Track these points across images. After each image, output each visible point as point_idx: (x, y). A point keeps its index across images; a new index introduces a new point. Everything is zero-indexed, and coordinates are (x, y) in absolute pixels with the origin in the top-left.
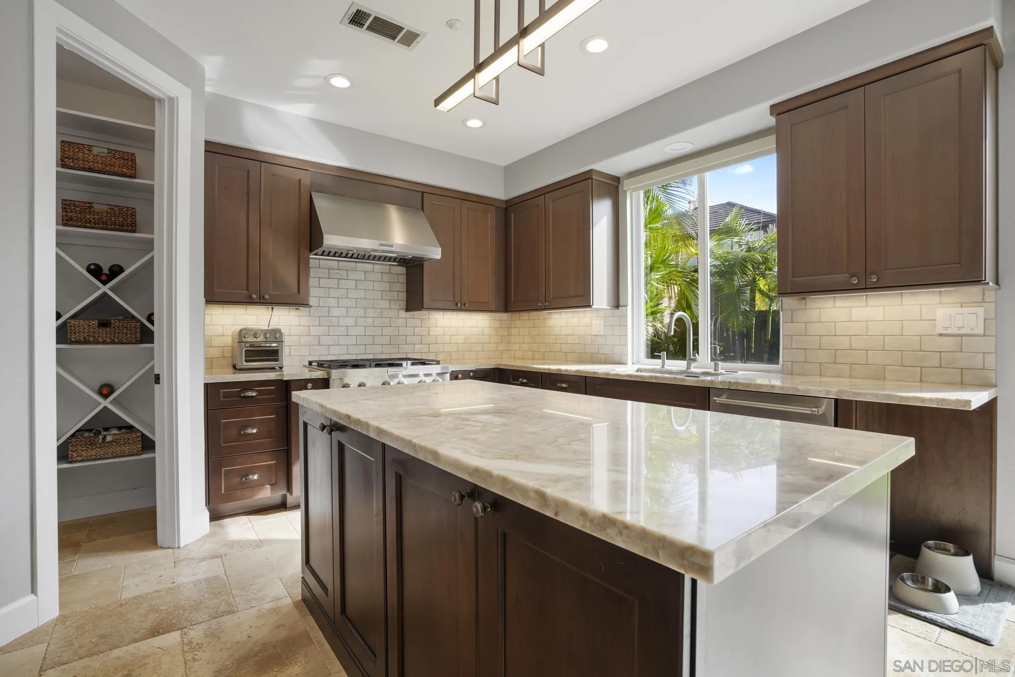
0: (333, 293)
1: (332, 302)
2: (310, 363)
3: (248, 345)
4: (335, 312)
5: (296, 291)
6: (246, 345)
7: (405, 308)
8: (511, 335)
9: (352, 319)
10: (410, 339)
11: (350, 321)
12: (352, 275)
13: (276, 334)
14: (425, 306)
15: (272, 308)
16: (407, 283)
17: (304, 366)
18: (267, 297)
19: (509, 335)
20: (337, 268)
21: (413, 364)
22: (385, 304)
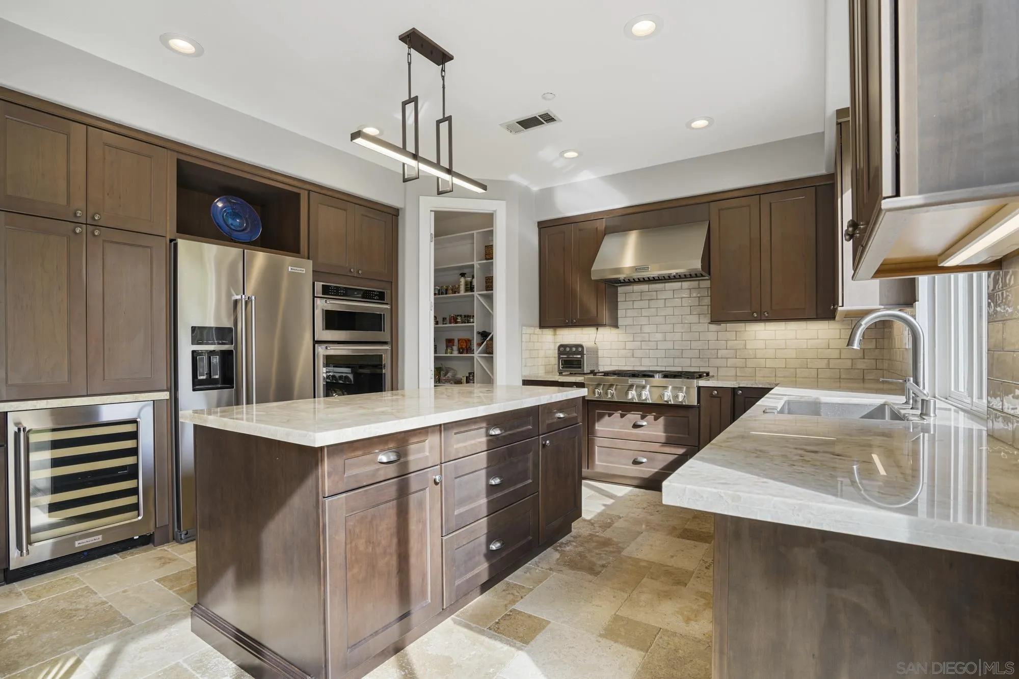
0: (645, 312)
1: (644, 321)
4: (646, 329)
5: (596, 315)
9: (661, 334)
10: (722, 353)
11: (659, 336)
12: (662, 295)
13: (579, 349)
15: (597, 329)
18: (575, 321)
20: (648, 290)
22: (694, 319)
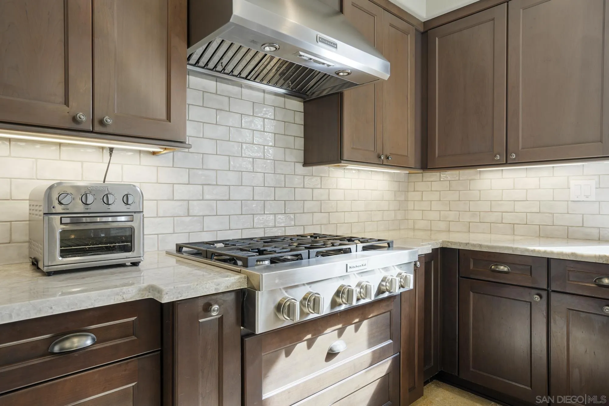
2: (179, 248)
3: (68, 220)
5: (164, 114)
6: (64, 221)
7: (302, 160)
8: (408, 201)
13: (128, 198)
14: (345, 157)
16: (305, 125)
17: (168, 253)
18: (109, 120)
19: (406, 200)
21: (365, 249)
